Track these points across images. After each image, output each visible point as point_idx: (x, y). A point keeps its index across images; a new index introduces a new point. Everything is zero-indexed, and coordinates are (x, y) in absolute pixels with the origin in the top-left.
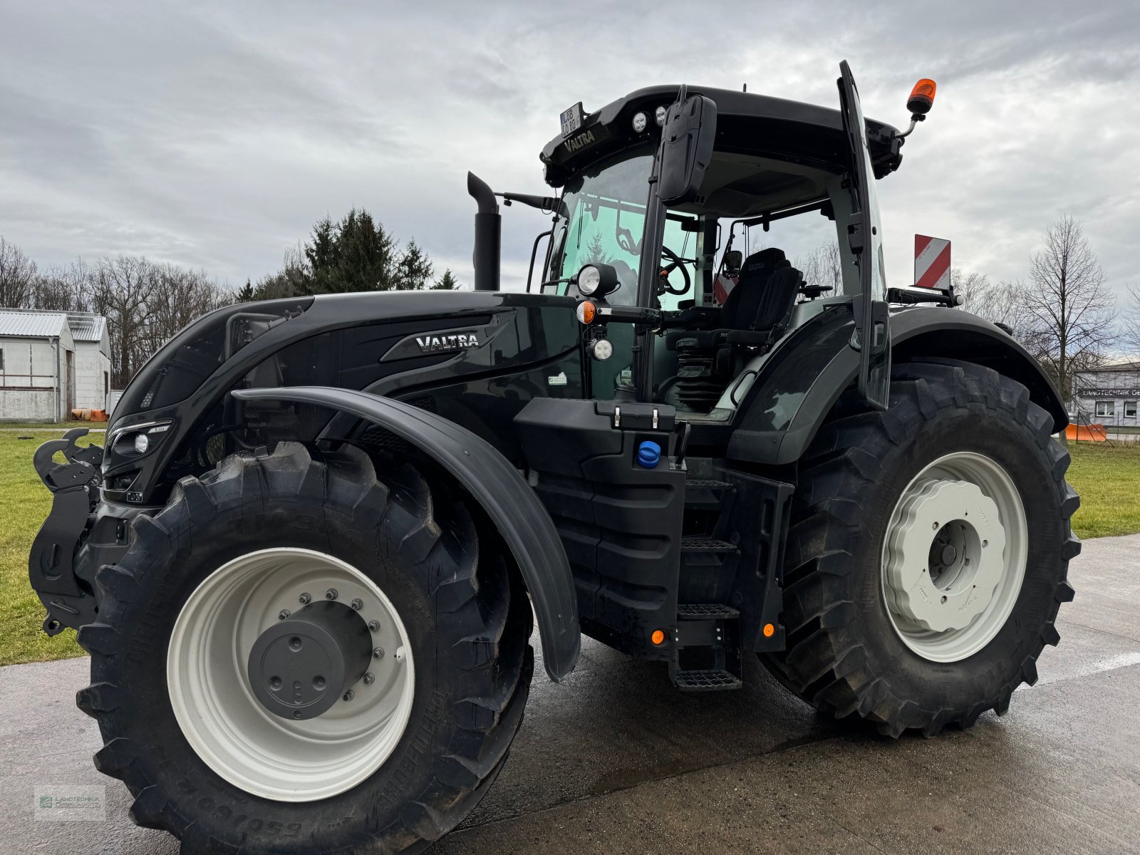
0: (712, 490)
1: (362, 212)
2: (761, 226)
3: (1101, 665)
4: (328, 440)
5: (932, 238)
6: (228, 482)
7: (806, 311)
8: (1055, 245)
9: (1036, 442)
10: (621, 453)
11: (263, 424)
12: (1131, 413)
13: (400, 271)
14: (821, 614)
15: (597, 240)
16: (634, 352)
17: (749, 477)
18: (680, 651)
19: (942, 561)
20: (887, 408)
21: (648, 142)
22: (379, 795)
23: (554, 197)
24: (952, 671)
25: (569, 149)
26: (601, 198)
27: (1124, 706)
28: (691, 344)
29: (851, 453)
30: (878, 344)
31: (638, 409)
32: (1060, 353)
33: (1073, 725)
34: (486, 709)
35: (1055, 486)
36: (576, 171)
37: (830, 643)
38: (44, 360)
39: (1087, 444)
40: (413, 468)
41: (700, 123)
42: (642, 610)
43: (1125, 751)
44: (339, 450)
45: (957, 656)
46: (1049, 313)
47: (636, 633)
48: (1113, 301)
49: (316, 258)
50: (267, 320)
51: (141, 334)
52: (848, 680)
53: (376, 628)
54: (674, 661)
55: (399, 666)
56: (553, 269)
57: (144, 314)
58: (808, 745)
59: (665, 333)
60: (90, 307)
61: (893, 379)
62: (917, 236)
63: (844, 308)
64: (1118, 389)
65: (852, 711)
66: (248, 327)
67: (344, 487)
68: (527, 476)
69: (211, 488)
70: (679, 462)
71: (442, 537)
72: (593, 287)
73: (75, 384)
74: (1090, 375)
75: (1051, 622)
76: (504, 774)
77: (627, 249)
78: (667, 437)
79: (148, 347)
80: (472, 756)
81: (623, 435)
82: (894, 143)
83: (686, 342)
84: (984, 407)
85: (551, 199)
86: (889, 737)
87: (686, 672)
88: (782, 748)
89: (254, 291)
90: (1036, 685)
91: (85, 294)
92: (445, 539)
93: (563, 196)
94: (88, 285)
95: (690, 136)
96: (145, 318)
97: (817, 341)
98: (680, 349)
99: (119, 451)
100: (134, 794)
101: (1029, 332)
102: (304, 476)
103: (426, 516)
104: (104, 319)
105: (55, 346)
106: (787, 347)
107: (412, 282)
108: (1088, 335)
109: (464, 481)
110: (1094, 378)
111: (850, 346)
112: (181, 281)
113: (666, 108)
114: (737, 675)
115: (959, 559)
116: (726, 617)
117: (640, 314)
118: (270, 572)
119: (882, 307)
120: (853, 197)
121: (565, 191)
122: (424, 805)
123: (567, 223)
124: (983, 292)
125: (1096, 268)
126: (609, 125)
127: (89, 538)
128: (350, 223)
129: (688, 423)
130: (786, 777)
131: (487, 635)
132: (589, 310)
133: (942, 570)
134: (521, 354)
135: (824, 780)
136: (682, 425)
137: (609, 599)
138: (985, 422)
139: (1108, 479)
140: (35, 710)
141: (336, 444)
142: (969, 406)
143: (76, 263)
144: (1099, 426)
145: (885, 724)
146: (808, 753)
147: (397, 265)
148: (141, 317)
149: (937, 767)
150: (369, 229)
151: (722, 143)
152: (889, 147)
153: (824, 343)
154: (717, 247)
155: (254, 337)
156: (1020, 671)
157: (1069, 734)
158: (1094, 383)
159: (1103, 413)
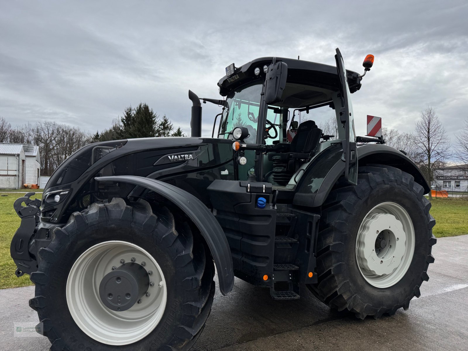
0: (287, 217)
1: (145, 104)
2: (306, 111)
3: (446, 289)
4: (133, 197)
5: (374, 117)
6: (93, 214)
7: (324, 146)
8: (425, 118)
9: (417, 198)
10: (250, 202)
11: (106, 191)
12: (458, 186)
13: (160, 128)
14: (332, 268)
15: (239, 115)
16: (255, 161)
17: (302, 212)
18: (275, 283)
19: (380, 247)
20: (357, 184)
21: (261, 79)
22: (152, 342)
23: (223, 100)
24: (385, 292)
25: (229, 81)
26: (242, 100)
27: (456, 306)
28: (278, 158)
29: (343, 203)
30: (352, 159)
31: (257, 184)
32: (428, 161)
33: (435, 314)
34: (196, 307)
35: (425, 216)
36: (232, 90)
37: (336, 280)
38: (13, 163)
39: (440, 198)
40: (167, 208)
41: (281, 72)
42: (259, 266)
43: (456, 325)
44: (137, 201)
45: (387, 286)
46: (423, 145)
47: (257, 276)
48: (449, 141)
49: (126, 122)
50: (108, 149)
51: (53, 153)
52: (343, 295)
53: (151, 273)
54: (272, 288)
55: (160, 289)
56: (222, 128)
57: (54, 145)
58: (327, 322)
59: (267, 154)
60: (32, 142)
61: (359, 173)
62: (368, 116)
63: (339, 144)
64: (452, 176)
65: (345, 308)
66: (101, 151)
67: (139, 216)
68: (212, 211)
69: (86, 216)
70: (274, 206)
71: (179, 236)
72: (239, 136)
73: (25, 173)
74: (441, 170)
75: (425, 271)
76: (203, 334)
77: (252, 120)
78: (269, 196)
79: (56, 158)
80: (190, 326)
81: (251, 195)
82: (358, 79)
83: (276, 157)
84: (396, 184)
86: (360, 319)
87: (277, 292)
88: (316, 323)
89: (100, 136)
90: (420, 297)
91: (30, 137)
92: (180, 237)
93: (227, 100)
94: (32, 133)
95: (277, 78)
96: (55, 147)
97: (329, 157)
98: (274, 160)
99: (48, 201)
100: (52, 342)
101: (415, 153)
102: (123, 212)
103: (172, 228)
104: (38, 147)
105: (18, 158)
106: (317, 160)
107: (165, 132)
108: (439, 154)
109: (187, 213)
110: (442, 172)
111: (342, 160)
112: (70, 131)
113: (268, 66)
114: (298, 293)
115: (387, 246)
116: (293, 269)
117: (258, 147)
118: (108, 251)
119: (354, 144)
120: (342, 100)
121: (227, 98)
122: (170, 346)
123: (228, 110)
124: (396, 137)
125: (442, 127)
126: (245, 72)
127: (35, 237)
128: (139, 109)
129: (277, 190)
130: (318, 335)
131: (196, 276)
132: (237, 145)
133: (381, 250)
134: (210, 162)
135: (334, 337)
136: (275, 191)
137: (246, 262)
138: (396, 190)
139: (449, 213)
140: (9, 308)
141: (136, 199)
142: (390, 184)
143: (27, 124)
144: (445, 191)
145: (358, 313)
146: (327, 326)
147: (158, 125)
148: (53, 146)
149: (380, 331)
150: (147, 110)
151: (290, 80)
152: (356, 81)
153: (331, 158)
154: (288, 120)
155: (103, 155)
156: (413, 292)
157: (434, 318)
158: (442, 174)
159: (446, 186)
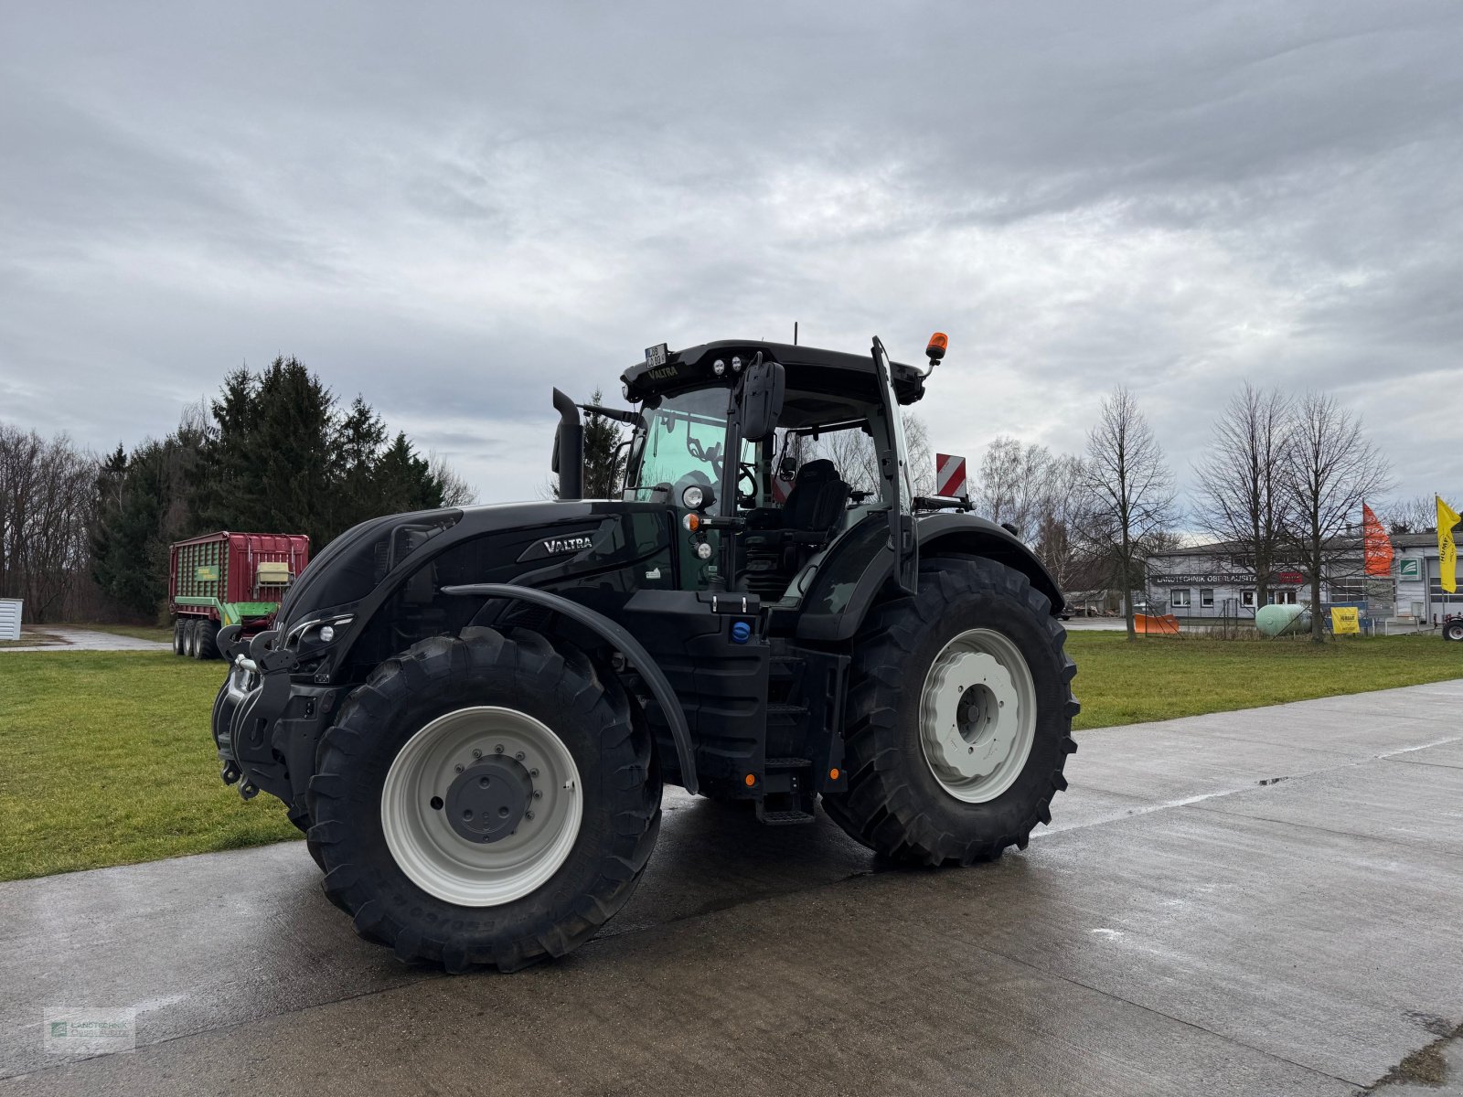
0: (786, 664)
1: (291, 361)
2: (812, 437)
5: (950, 456)
7: (854, 514)
8: (1111, 418)
9: (1036, 620)
10: (719, 632)
12: (1209, 601)
13: (341, 435)
14: (875, 760)
16: (721, 550)
17: (814, 652)
18: (766, 793)
19: (969, 720)
20: (917, 594)
21: (728, 380)
23: (633, 411)
24: (979, 810)
25: (654, 379)
26: (676, 413)
28: (758, 542)
29: (892, 630)
30: (907, 545)
31: (730, 598)
32: (1122, 536)
34: (639, 819)
36: (656, 392)
37: (882, 784)
39: (1157, 636)
41: (772, 384)
42: (738, 759)
45: (984, 798)
46: (1108, 492)
47: (733, 778)
48: (1174, 479)
49: (227, 418)
50: (426, 531)
52: (897, 815)
53: (536, 773)
54: (761, 801)
61: (920, 571)
62: (938, 455)
63: (881, 514)
64: (1188, 575)
65: (902, 841)
66: (409, 536)
67: (529, 658)
69: (420, 662)
70: (762, 639)
72: (696, 502)
74: (1155, 560)
78: (754, 619)
80: (629, 857)
81: (720, 618)
82: (917, 380)
83: (754, 539)
84: (993, 592)
85: (631, 413)
86: (932, 865)
87: (770, 811)
89: (128, 459)
92: (607, 694)
93: (641, 411)
95: (767, 393)
98: (749, 546)
99: (307, 641)
102: (500, 650)
103: (591, 678)
106: (841, 545)
107: (360, 451)
108: (1150, 516)
110: (1158, 563)
111: (888, 547)
113: (742, 359)
114: (811, 812)
115: (983, 718)
116: (800, 767)
117: (730, 522)
119: (908, 520)
121: (643, 407)
122: (593, 897)
123: (645, 434)
124: (1044, 466)
125: (1153, 444)
127: (283, 713)
128: (274, 375)
129: (768, 609)
131: (639, 764)
132: (693, 520)
133: (969, 726)
134: (619, 552)
135: (882, 895)
136: (765, 611)
137: (709, 753)
138: (994, 605)
139: (1170, 672)
142: (981, 592)
144: (1173, 617)
145: (929, 854)
147: (338, 428)
150: (301, 381)
152: (913, 382)
153: (869, 542)
154: (774, 453)
155: (416, 544)
156: (1036, 812)
157: (1074, 860)
158: (1159, 569)
159: (1179, 603)
